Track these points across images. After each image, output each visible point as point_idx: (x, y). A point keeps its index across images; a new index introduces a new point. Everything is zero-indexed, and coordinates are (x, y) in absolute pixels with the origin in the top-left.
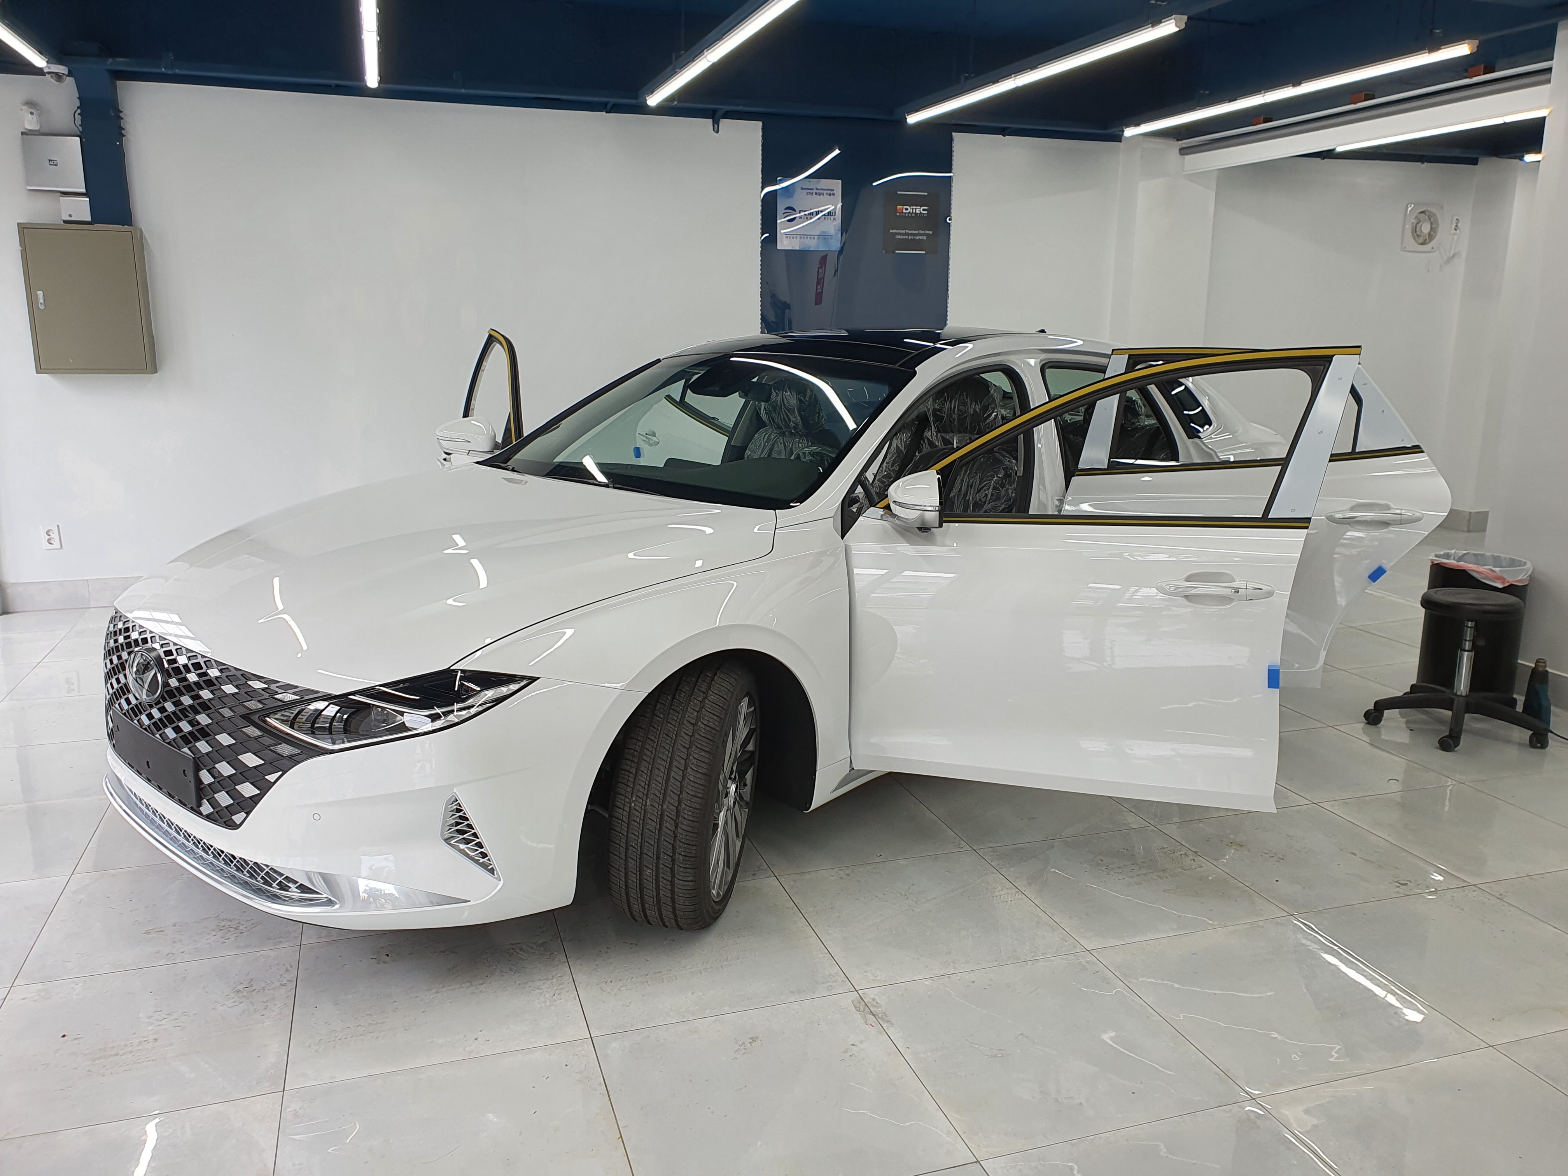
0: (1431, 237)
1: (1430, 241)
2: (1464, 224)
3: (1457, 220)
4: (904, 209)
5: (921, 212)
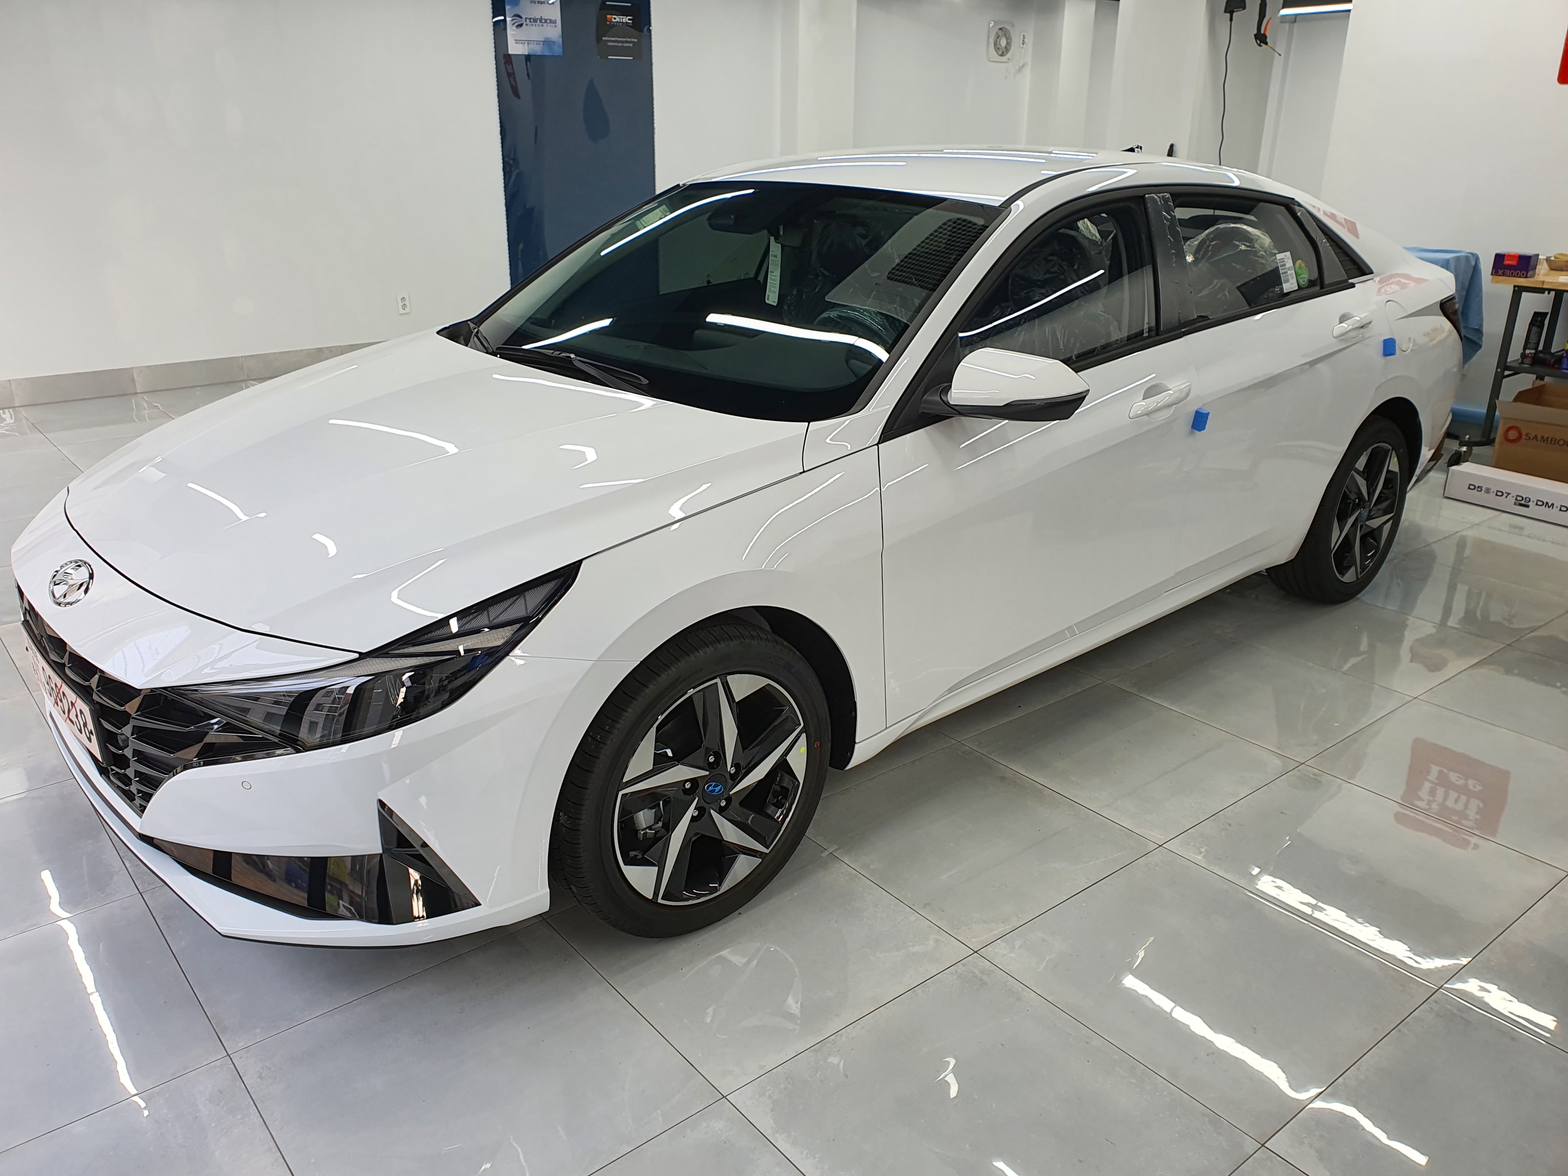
0: (1007, 49)
1: (1007, 53)
2: (1029, 40)
3: (1024, 36)
4: (613, 19)
5: (627, 22)
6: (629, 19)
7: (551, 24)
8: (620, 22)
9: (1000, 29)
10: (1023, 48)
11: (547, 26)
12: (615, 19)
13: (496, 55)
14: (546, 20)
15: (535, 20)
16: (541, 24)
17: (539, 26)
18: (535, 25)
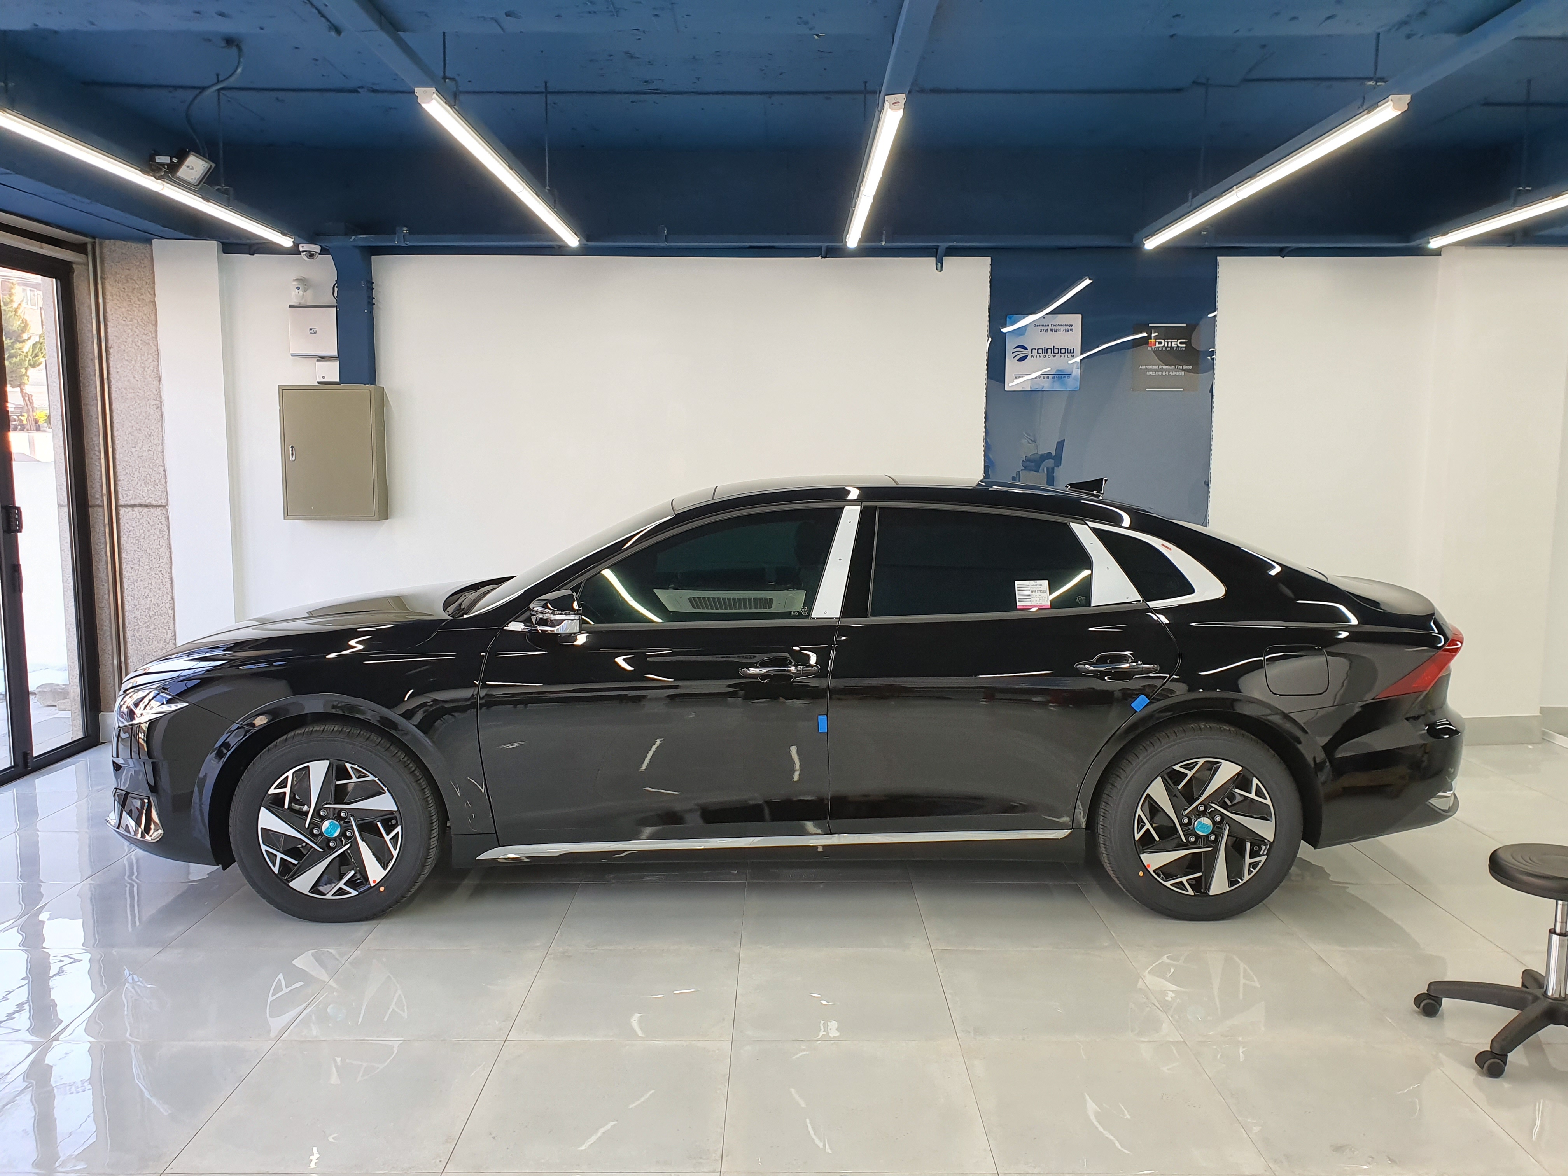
4: (1157, 343)
5: (1178, 346)
6: (1181, 343)
7: (1067, 354)
8: (1168, 346)
11: (1061, 356)
12: (1160, 343)
13: (987, 393)
14: (1060, 351)
15: (1045, 351)
16: (1053, 354)
17: (1049, 356)
18: (1045, 357)
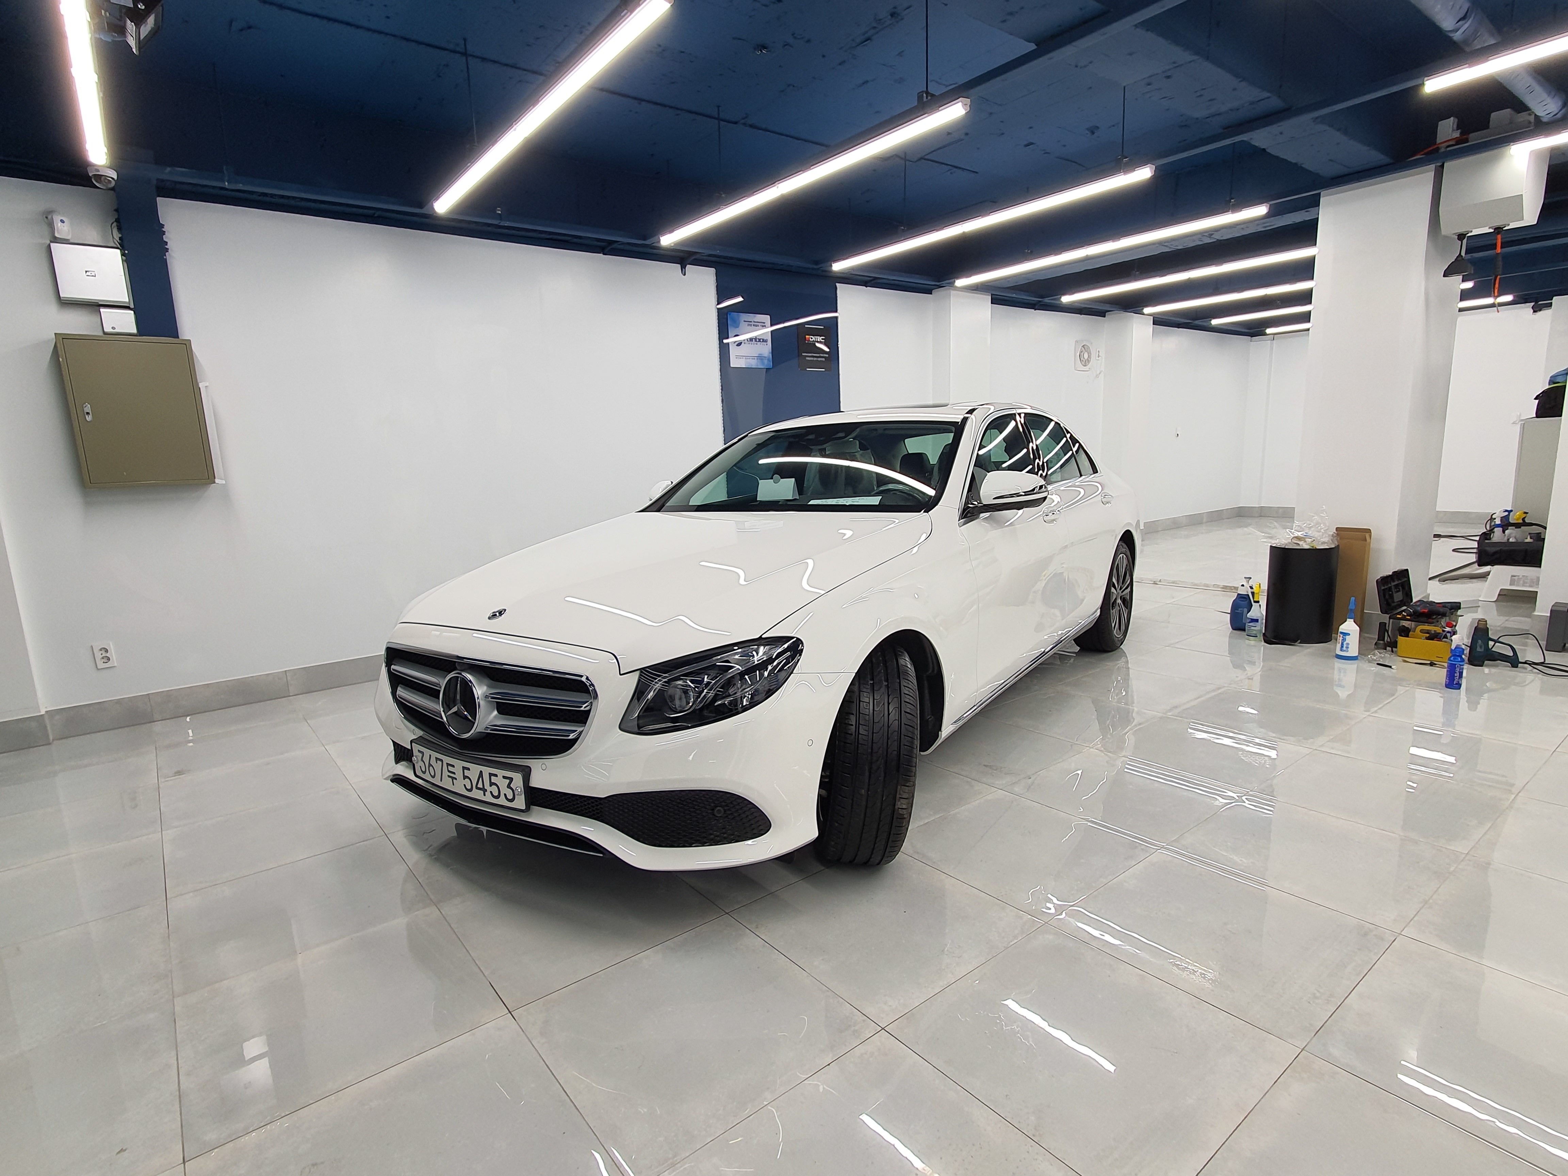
0: (1088, 361)
1: (1088, 365)
2: (1102, 354)
3: (1099, 351)
4: (810, 338)
6: (822, 339)
7: (764, 343)
9: (1083, 346)
10: (1098, 360)
11: (761, 344)
12: (812, 338)
13: (720, 368)
14: (760, 339)
16: (756, 343)
18: (751, 344)
